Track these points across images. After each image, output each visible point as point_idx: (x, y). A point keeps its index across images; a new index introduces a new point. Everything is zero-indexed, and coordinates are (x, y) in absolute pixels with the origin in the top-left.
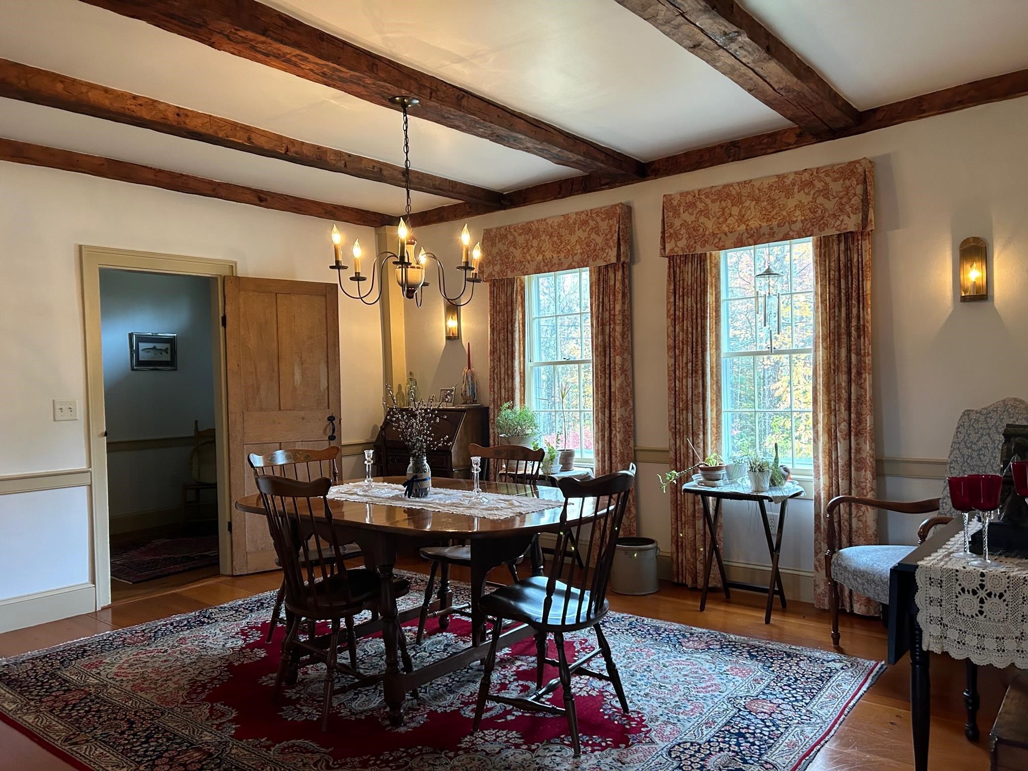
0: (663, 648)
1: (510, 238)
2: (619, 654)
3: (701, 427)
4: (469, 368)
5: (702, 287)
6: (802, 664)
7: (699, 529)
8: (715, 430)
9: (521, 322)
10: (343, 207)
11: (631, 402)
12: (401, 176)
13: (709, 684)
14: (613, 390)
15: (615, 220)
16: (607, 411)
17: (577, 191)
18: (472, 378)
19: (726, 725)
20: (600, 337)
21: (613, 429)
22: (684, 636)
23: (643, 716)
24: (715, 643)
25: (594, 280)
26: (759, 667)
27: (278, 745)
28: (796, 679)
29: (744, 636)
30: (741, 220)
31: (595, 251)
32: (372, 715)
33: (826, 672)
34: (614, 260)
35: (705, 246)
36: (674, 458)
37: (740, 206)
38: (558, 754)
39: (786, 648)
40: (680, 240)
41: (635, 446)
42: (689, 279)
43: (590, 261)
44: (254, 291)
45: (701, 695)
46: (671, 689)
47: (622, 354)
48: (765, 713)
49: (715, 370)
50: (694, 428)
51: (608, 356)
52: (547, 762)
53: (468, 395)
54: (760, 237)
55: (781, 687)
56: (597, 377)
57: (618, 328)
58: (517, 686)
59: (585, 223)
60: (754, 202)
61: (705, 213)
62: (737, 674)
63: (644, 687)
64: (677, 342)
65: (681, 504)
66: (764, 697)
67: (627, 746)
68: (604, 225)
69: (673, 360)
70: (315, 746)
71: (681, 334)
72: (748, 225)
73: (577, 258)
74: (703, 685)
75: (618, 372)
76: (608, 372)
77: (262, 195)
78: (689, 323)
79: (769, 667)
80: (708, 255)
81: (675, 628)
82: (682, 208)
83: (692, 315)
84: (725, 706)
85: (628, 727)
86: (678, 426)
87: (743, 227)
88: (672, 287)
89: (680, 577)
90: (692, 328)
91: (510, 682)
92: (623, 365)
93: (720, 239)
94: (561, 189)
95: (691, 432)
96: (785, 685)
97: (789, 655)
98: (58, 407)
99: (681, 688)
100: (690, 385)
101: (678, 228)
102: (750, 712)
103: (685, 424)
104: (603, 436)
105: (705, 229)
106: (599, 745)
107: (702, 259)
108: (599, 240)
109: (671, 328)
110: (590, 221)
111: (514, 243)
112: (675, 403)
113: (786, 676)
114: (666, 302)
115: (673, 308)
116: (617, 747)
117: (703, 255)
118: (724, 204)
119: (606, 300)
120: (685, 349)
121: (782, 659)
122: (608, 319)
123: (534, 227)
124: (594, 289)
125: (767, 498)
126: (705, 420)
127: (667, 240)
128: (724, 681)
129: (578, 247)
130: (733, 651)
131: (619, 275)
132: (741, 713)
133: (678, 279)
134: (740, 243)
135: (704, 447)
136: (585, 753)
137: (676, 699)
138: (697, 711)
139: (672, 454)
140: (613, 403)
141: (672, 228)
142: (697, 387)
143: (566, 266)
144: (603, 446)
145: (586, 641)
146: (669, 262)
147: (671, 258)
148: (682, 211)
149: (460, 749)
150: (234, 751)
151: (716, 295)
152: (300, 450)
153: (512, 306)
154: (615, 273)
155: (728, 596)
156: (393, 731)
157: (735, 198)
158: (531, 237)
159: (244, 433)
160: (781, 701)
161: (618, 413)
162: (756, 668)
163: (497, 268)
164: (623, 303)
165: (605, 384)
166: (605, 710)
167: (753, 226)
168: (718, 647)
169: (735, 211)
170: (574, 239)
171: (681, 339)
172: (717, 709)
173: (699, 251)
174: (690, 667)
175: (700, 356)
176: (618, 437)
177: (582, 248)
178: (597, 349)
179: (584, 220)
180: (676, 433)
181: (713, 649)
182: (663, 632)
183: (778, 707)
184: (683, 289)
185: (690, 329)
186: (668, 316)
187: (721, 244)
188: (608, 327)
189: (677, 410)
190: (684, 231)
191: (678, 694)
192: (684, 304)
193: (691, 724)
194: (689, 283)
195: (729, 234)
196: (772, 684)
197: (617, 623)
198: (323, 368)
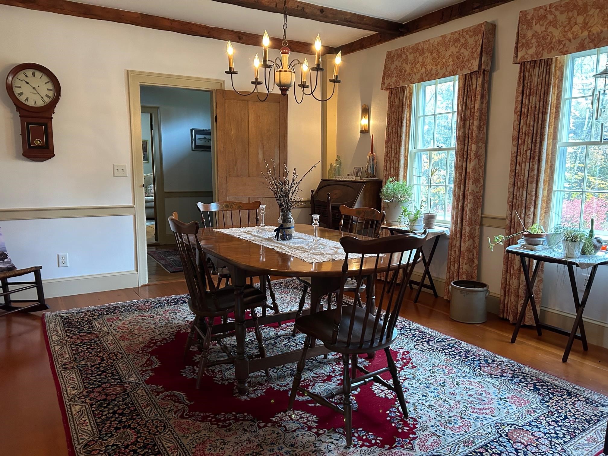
0: (464, 369)
1: (404, 56)
2: (427, 368)
3: (533, 202)
4: (372, 153)
5: (546, 88)
6: (577, 404)
7: (522, 281)
8: (545, 206)
9: (408, 119)
10: (297, 42)
11: (482, 181)
12: (319, 13)
13: (486, 406)
14: (468, 171)
15: (480, 36)
16: (462, 187)
17: (455, 16)
18: (373, 160)
19: (481, 448)
20: (462, 130)
21: (466, 200)
22: (486, 362)
23: (417, 424)
24: (510, 372)
25: (461, 85)
26: (538, 399)
27: (165, 393)
28: (566, 417)
29: (537, 370)
30: (585, 27)
31: (462, 63)
32: (233, 382)
33: (596, 416)
34: (476, 69)
35: (551, 52)
36: (509, 225)
37: (585, 15)
38: (335, 442)
39: (570, 386)
40: (531, 48)
41: (482, 214)
42: (535, 81)
43: (459, 70)
44: (234, 99)
45: (475, 415)
46: (452, 404)
47: (477, 143)
48: (522, 443)
49: (550, 157)
50: (527, 203)
51: (466, 145)
52: (323, 447)
53: (369, 171)
54: (600, 41)
55: (548, 422)
56: (457, 161)
57: (476, 123)
58: (338, 380)
59: (457, 40)
60: (598, 10)
61: (554, 23)
62: (515, 402)
63: (432, 399)
64: (521, 133)
65: (511, 261)
66: (529, 428)
67: (391, 448)
68: (471, 41)
69: (516, 148)
70: (185, 398)
71: (524, 126)
72: (590, 31)
73: (449, 69)
74: (481, 407)
75: (473, 157)
76: (465, 157)
77: (240, 35)
78: (532, 117)
79: (547, 402)
80: (554, 60)
81: (482, 354)
82: (534, 21)
83: (535, 111)
84: (490, 430)
85: (400, 431)
86: (514, 200)
87: (586, 33)
88: (521, 88)
89: (505, 314)
90: (534, 122)
91: (336, 375)
92: (477, 152)
93: (564, 45)
94: (443, 15)
95: (524, 205)
96: (553, 421)
97: (569, 394)
98: (116, 168)
99: (461, 406)
100: (527, 168)
101: (530, 38)
102: (509, 440)
103: (520, 199)
104: (458, 205)
105: (553, 37)
106: (370, 441)
107: (548, 63)
108: (467, 53)
109: (517, 122)
110: (461, 39)
111: (406, 61)
112: (514, 182)
113: (558, 412)
114: (515, 101)
115: (520, 106)
116: (382, 446)
117: (550, 60)
118: (570, 14)
119: (469, 100)
120: (526, 139)
121: (561, 396)
122: (469, 115)
123: (420, 46)
124: (460, 92)
125: (574, 263)
126: (536, 197)
127: (520, 49)
128: (500, 407)
129: (451, 60)
130: (521, 382)
131: (480, 80)
132: (501, 439)
133: (526, 82)
134: (582, 47)
135: (534, 218)
136: (355, 446)
137: (451, 415)
138: (463, 429)
139: (508, 222)
140: (467, 181)
141: (524, 38)
142: (533, 170)
143: (441, 75)
144: (457, 213)
145: (408, 353)
146: (521, 68)
147: (522, 64)
148: (534, 24)
149: (271, 421)
150: (139, 391)
151: (558, 94)
152: (235, 202)
153: (402, 107)
154: (477, 79)
155: (540, 334)
156: (238, 398)
157: (581, 8)
158: (418, 55)
159: (227, 190)
160: (542, 435)
161: (470, 188)
162: (534, 399)
163: (394, 80)
164: (482, 103)
165: (462, 166)
166: (391, 412)
167: (595, 32)
168: (510, 375)
169: (580, 19)
170: (448, 54)
171: (524, 131)
172: (481, 431)
173: (546, 56)
174: (478, 388)
175: (538, 145)
176: (468, 207)
177: (453, 61)
178: (458, 139)
179: (456, 39)
180: (513, 206)
181: (505, 377)
182: (471, 356)
183: (537, 440)
184: (530, 90)
185: (532, 123)
186: (515, 113)
187: (565, 49)
188: (468, 122)
189: (516, 188)
190: (535, 40)
191: (455, 410)
192: (529, 103)
193: (452, 440)
194: (535, 84)
195: (572, 40)
196: (542, 417)
197: (439, 343)
198: (277, 151)
